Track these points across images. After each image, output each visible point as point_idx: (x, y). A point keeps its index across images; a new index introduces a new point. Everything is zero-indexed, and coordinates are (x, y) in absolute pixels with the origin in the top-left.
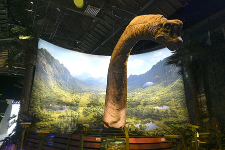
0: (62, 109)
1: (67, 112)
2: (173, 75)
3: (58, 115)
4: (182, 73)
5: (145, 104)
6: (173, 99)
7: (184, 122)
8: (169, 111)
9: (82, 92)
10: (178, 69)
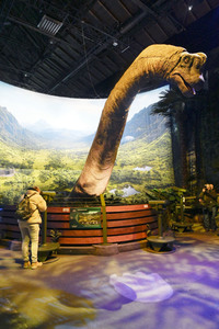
0: (8, 173)
1: (16, 177)
2: (159, 128)
3: (3, 182)
5: (122, 165)
6: (157, 158)
10: (165, 119)
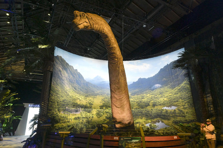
0: (77, 111)
1: (82, 114)
2: (180, 78)
3: (73, 117)
4: (188, 75)
5: (154, 105)
6: (180, 100)
7: (191, 121)
8: (177, 111)
9: (95, 95)
10: (184, 72)
